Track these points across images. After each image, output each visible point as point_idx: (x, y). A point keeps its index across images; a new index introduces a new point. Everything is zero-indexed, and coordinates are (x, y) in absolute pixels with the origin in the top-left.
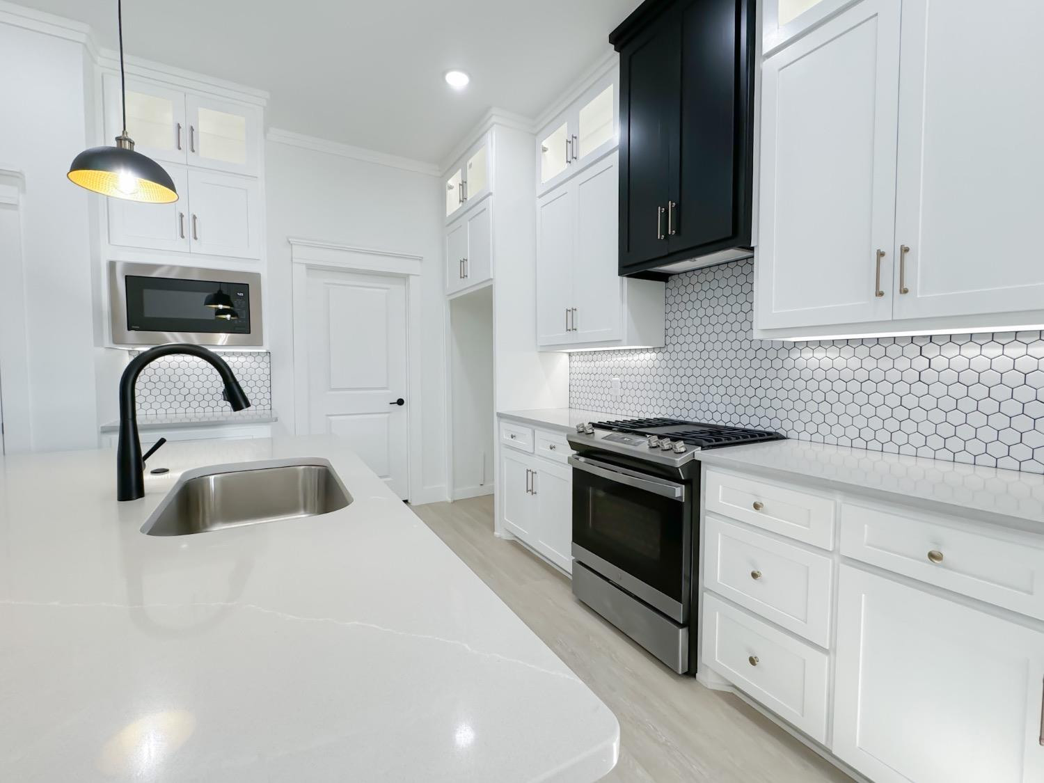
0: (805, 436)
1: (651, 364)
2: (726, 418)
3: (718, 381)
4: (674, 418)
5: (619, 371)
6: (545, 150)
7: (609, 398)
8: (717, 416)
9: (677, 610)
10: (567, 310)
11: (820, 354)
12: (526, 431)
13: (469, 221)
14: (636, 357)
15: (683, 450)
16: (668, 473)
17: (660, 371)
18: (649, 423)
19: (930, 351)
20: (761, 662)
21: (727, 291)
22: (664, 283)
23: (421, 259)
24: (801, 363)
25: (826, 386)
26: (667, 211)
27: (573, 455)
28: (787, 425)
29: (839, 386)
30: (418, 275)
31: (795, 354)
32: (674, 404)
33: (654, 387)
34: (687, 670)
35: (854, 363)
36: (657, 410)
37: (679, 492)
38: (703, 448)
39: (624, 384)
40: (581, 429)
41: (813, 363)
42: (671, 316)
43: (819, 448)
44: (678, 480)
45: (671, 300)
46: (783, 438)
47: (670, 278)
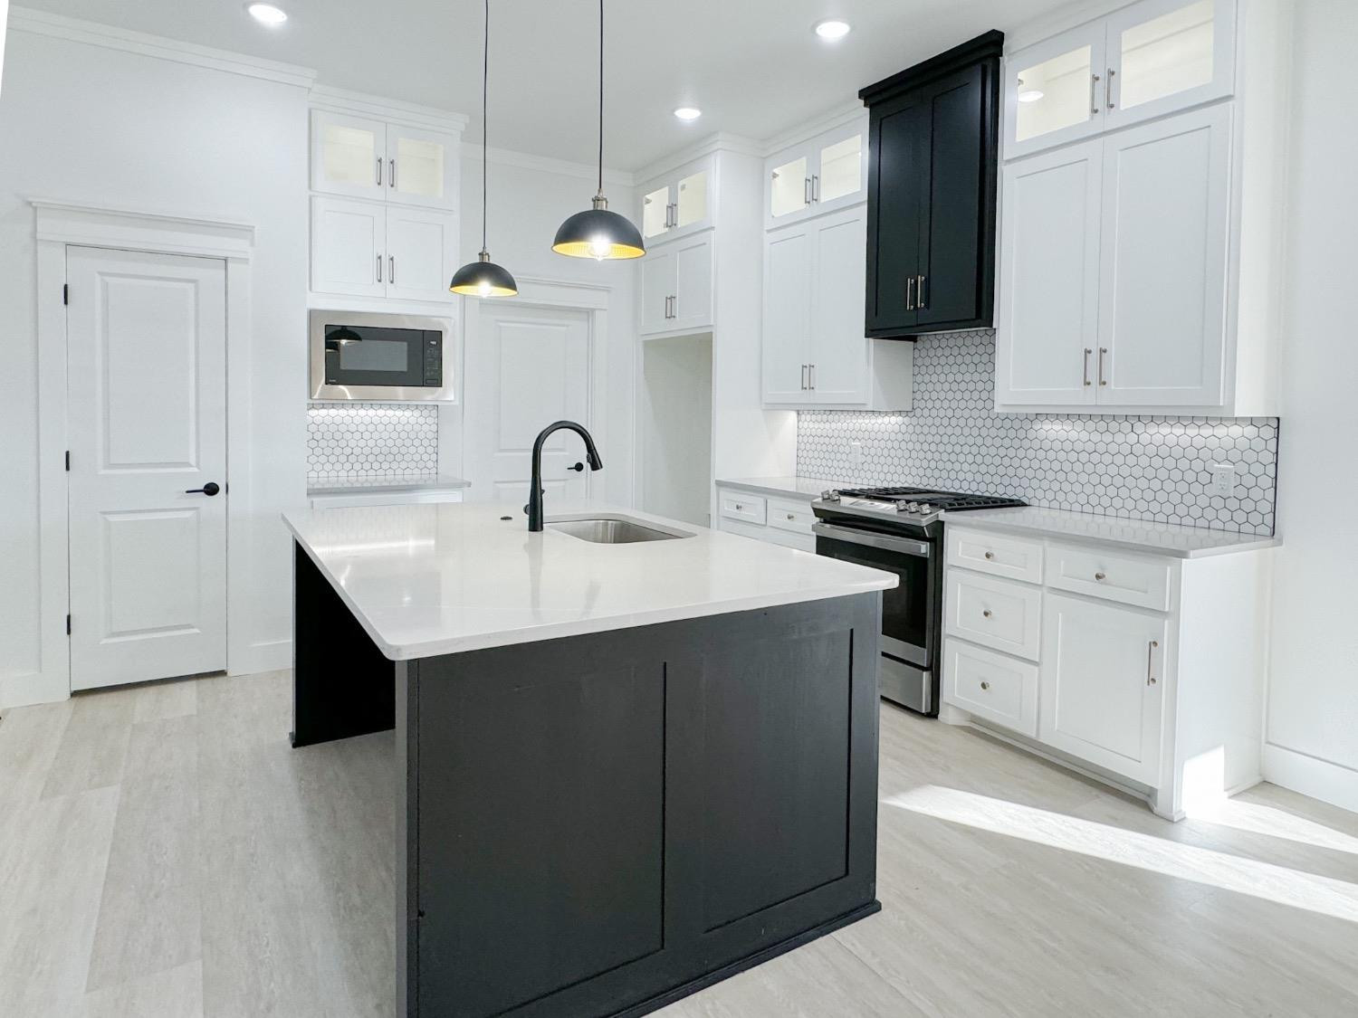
0: (1045, 503)
1: (897, 428)
2: (974, 487)
3: (966, 449)
4: (921, 487)
5: (860, 435)
6: (775, 176)
7: (847, 465)
8: (965, 485)
9: (921, 655)
10: (803, 367)
11: (1057, 426)
12: (758, 501)
13: (680, 251)
14: (880, 420)
15: (928, 511)
16: (913, 532)
17: (907, 437)
18: (896, 491)
19: (1139, 427)
20: (991, 686)
21: (976, 359)
22: (912, 343)
23: (608, 290)
24: (1042, 434)
25: (1062, 456)
26: (916, 282)
27: (817, 523)
28: (1030, 493)
29: (1073, 456)
30: (605, 310)
31: (1037, 426)
32: (921, 472)
33: (899, 453)
34: (929, 710)
35: (1085, 436)
36: (903, 478)
37: (924, 548)
38: (946, 510)
39: (866, 449)
40: (826, 496)
41: (1052, 435)
42: (919, 378)
43: (1055, 513)
44: (924, 539)
45: (919, 362)
46: (1024, 505)
47: (918, 338)
